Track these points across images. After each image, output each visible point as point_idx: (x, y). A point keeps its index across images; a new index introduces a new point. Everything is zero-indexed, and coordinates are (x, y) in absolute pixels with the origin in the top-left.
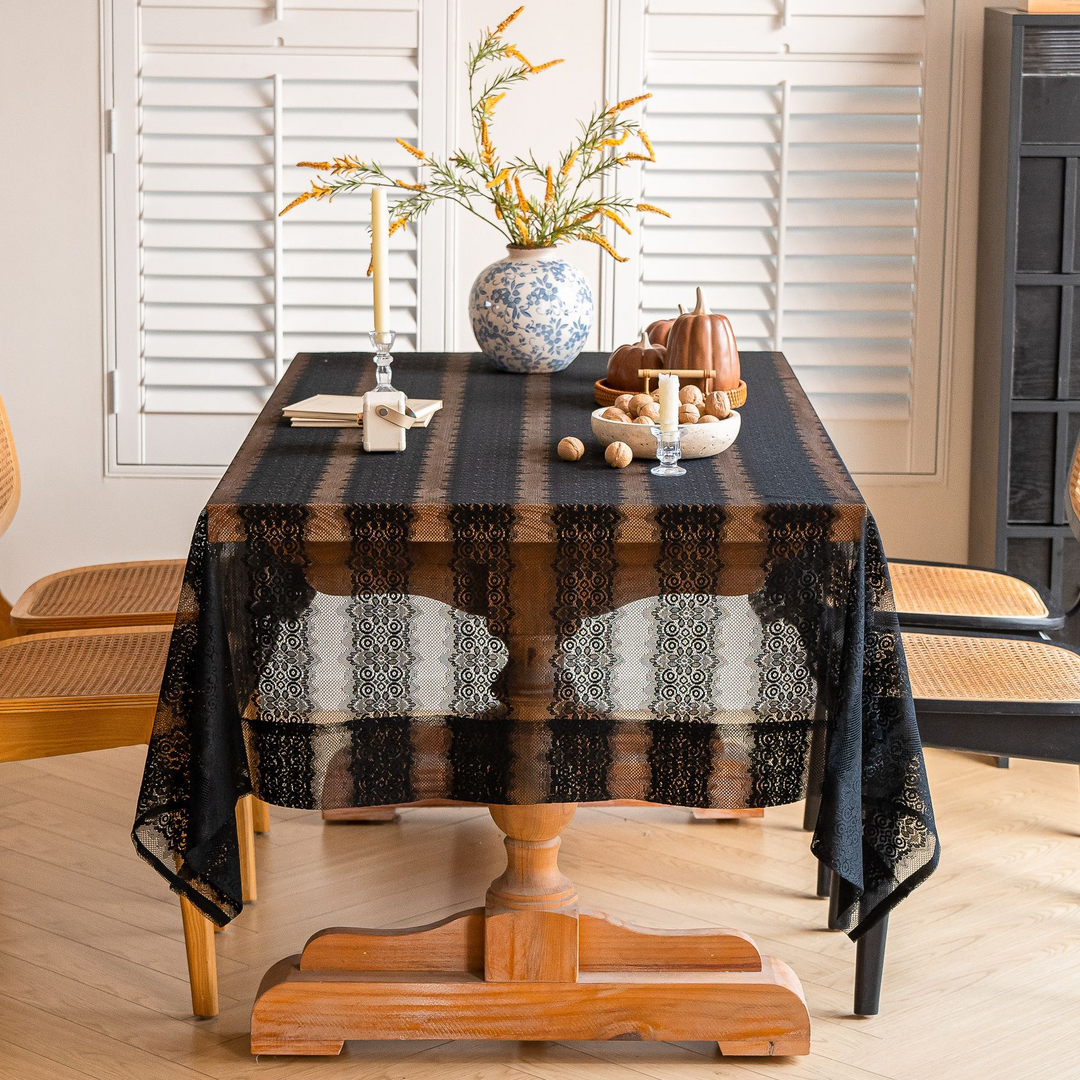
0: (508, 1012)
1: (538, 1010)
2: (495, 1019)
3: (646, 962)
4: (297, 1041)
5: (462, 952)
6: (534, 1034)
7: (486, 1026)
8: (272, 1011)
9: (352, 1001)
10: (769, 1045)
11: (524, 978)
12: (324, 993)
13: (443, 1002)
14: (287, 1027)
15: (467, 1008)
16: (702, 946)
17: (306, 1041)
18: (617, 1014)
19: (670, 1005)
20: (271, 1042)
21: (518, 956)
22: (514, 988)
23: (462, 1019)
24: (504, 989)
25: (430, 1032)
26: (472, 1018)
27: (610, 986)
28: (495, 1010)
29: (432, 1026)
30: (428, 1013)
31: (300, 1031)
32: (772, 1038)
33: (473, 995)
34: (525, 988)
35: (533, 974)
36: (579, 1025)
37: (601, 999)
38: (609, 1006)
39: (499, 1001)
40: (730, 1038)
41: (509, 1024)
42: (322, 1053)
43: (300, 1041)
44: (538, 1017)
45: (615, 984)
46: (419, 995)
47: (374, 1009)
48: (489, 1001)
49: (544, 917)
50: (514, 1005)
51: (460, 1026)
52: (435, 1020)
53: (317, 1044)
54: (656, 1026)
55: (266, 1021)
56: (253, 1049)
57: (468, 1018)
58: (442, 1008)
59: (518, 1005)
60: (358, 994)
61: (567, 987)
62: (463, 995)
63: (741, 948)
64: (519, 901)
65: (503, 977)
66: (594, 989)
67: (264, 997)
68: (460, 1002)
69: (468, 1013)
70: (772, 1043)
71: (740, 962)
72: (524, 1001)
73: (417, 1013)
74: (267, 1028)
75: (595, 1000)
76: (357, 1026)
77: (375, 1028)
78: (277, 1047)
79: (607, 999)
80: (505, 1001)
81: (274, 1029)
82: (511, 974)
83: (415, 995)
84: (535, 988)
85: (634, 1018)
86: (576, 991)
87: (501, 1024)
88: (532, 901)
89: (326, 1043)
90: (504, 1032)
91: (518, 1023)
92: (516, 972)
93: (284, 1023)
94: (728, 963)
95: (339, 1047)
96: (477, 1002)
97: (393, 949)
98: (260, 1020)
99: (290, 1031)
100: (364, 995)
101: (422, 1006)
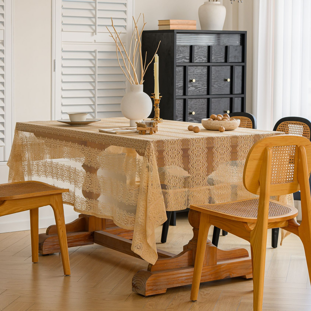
1: (209, 273)
3: (226, 258)
4: (156, 290)
6: (208, 280)
8: (151, 283)
9: (169, 277)
12: (163, 276)
13: (189, 274)
16: (237, 252)
17: (158, 290)
18: (225, 271)
19: (236, 267)
20: (150, 291)
25: (186, 283)
27: (224, 264)
29: (186, 281)
30: (185, 278)
31: (157, 288)
34: (206, 267)
35: (208, 263)
36: (218, 276)
40: (248, 274)
42: (162, 293)
44: (209, 275)
46: (183, 273)
47: (174, 278)
50: (204, 272)
52: (187, 279)
53: (161, 290)
54: (233, 273)
56: (146, 294)
61: (215, 266)
63: (245, 251)
66: (221, 265)
71: (245, 255)
72: (206, 271)
73: (183, 278)
74: (149, 288)
75: (221, 268)
76: (170, 284)
77: (174, 284)
78: (152, 293)
79: (223, 268)
81: (151, 288)
84: (208, 267)
85: (229, 272)
86: (217, 267)
89: (163, 290)
91: (205, 277)
93: (153, 286)
94: (242, 256)
95: (166, 290)
97: (172, 262)
98: (148, 286)
99: (155, 288)
100: (171, 275)
101: (184, 276)
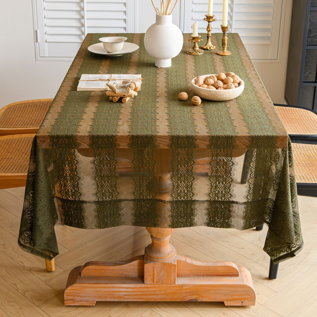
0: (152, 293)
1: (163, 292)
2: (148, 295)
3: (200, 274)
4: (80, 301)
5: (137, 271)
6: (161, 299)
7: (145, 297)
8: (72, 293)
9: (99, 289)
10: (241, 303)
11: (158, 283)
12: (89, 287)
13: (130, 290)
14: (77, 297)
15: (138, 291)
17: (83, 301)
18: (189, 293)
20: (71, 302)
21: (155, 276)
22: (154, 286)
23: (136, 295)
24: (151, 286)
25: (126, 299)
26: (140, 295)
27: (187, 285)
28: (148, 292)
29: (126, 297)
30: (125, 293)
31: (81, 299)
32: (242, 301)
33: (140, 288)
34: (158, 286)
35: (161, 281)
36: (177, 297)
37: (184, 289)
38: (187, 291)
39: (149, 290)
40: (228, 300)
41: (152, 296)
42: (89, 305)
43: (81, 301)
44: (163, 294)
45: (189, 284)
46: (121, 288)
47: (106, 292)
48: (145, 290)
49: (165, 264)
50: (154, 291)
51: (136, 297)
52: (127, 295)
53: (87, 302)
54: (203, 297)
55: (69, 295)
56: (65, 304)
57: (139, 295)
58: (129, 292)
59: (156, 291)
60: (100, 287)
61: (173, 285)
62: (137, 288)
63: (232, 270)
64: (156, 259)
65: (151, 282)
66: (182, 286)
67: (68, 288)
68: (135, 290)
69: (139, 293)
70: (242, 302)
71: (232, 274)
72: (158, 289)
73: (121, 293)
74: (70, 298)
75: (182, 289)
76: (101, 297)
77: (107, 298)
78: (73, 303)
79: (186, 289)
80: (151, 290)
81: (72, 298)
82: (153, 281)
83: (120, 288)
84: (161, 286)
85: (195, 295)
86: (175, 287)
87: (150, 296)
88: (161, 259)
89: (90, 302)
90: (151, 299)
91: (156, 296)
92: (155, 281)
93: (76, 296)
94: (227, 274)
95: (95, 303)
96: (141, 290)
97: (113, 270)
98: (67, 295)
99: (78, 298)
100: (102, 288)
101: (123, 291)
